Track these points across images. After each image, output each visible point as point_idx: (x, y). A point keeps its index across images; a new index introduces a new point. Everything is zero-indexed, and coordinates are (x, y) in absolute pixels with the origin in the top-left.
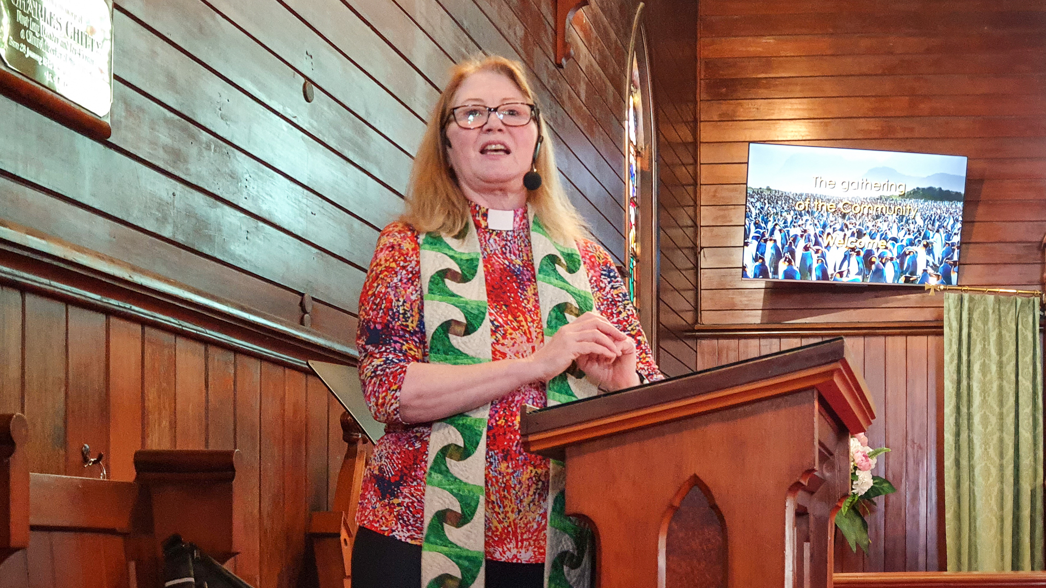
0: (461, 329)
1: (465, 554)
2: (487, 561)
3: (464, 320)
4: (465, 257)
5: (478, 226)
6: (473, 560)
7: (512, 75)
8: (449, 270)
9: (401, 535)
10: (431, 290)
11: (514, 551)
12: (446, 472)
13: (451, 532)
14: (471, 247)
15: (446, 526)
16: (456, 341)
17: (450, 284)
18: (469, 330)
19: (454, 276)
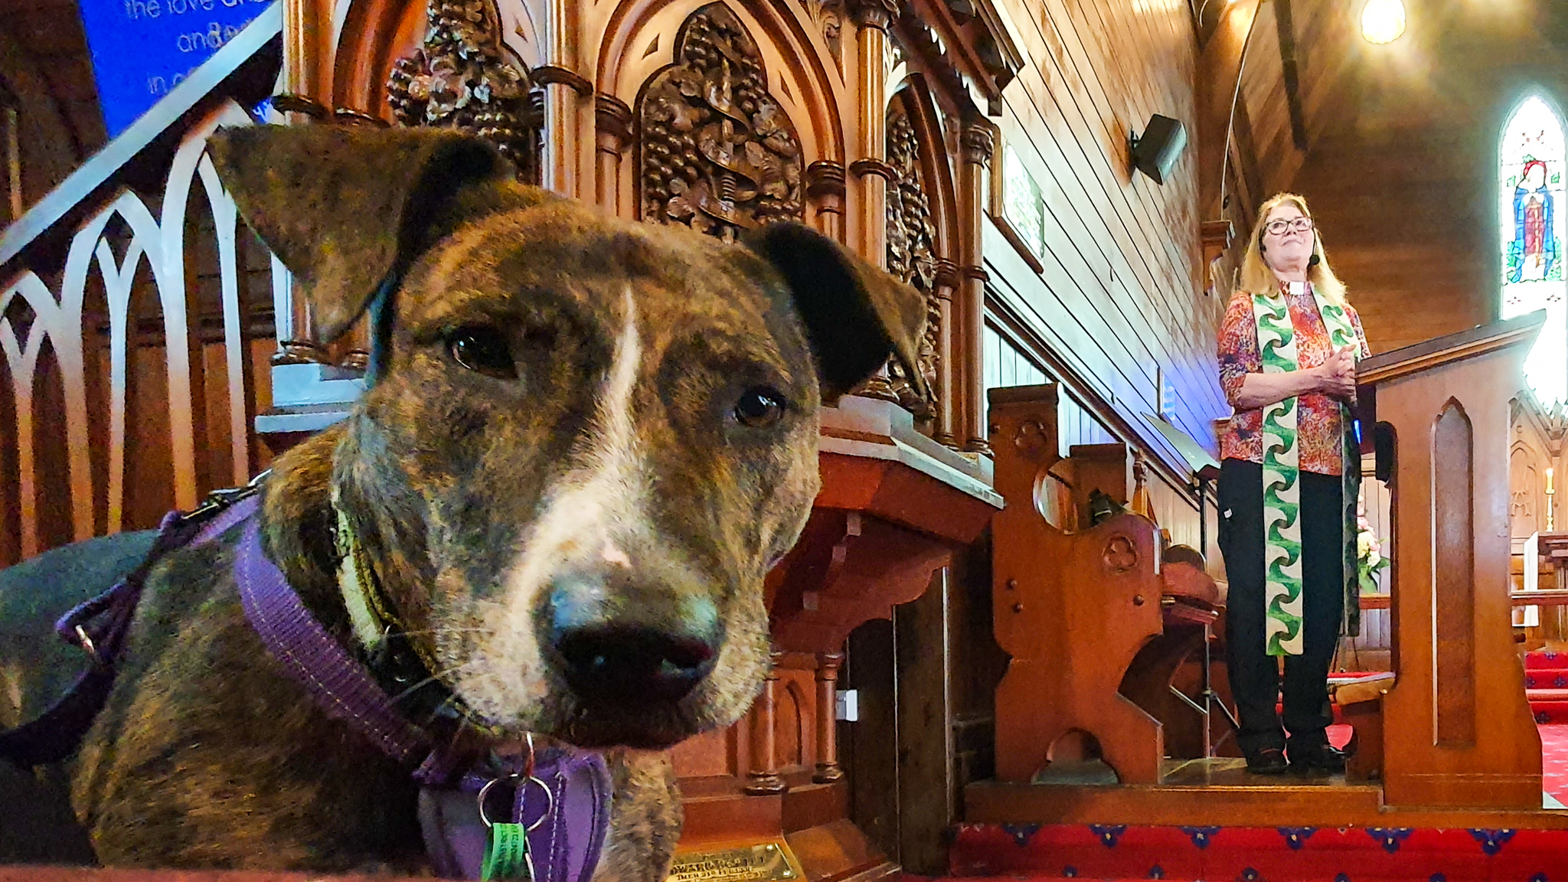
0: (1280, 344)
1: (1287, 469)
2: (1301, 472)
3: (1280, 339)
4: (1278, 308)
5: (1284, 293)
6: (1293, 473)
7: (1298, 205)
8: (1270, 314)
9: (1254, 459)
10: (1261, 325)
11: (1319, 466)
12: (1274, 424)
13: (1278, 457)
14: (1281, 302)
15: (1275, 454)
16: (1276, 350)
17: (1271, 320)
18: (1284, 344)
19: (1272, 316)
